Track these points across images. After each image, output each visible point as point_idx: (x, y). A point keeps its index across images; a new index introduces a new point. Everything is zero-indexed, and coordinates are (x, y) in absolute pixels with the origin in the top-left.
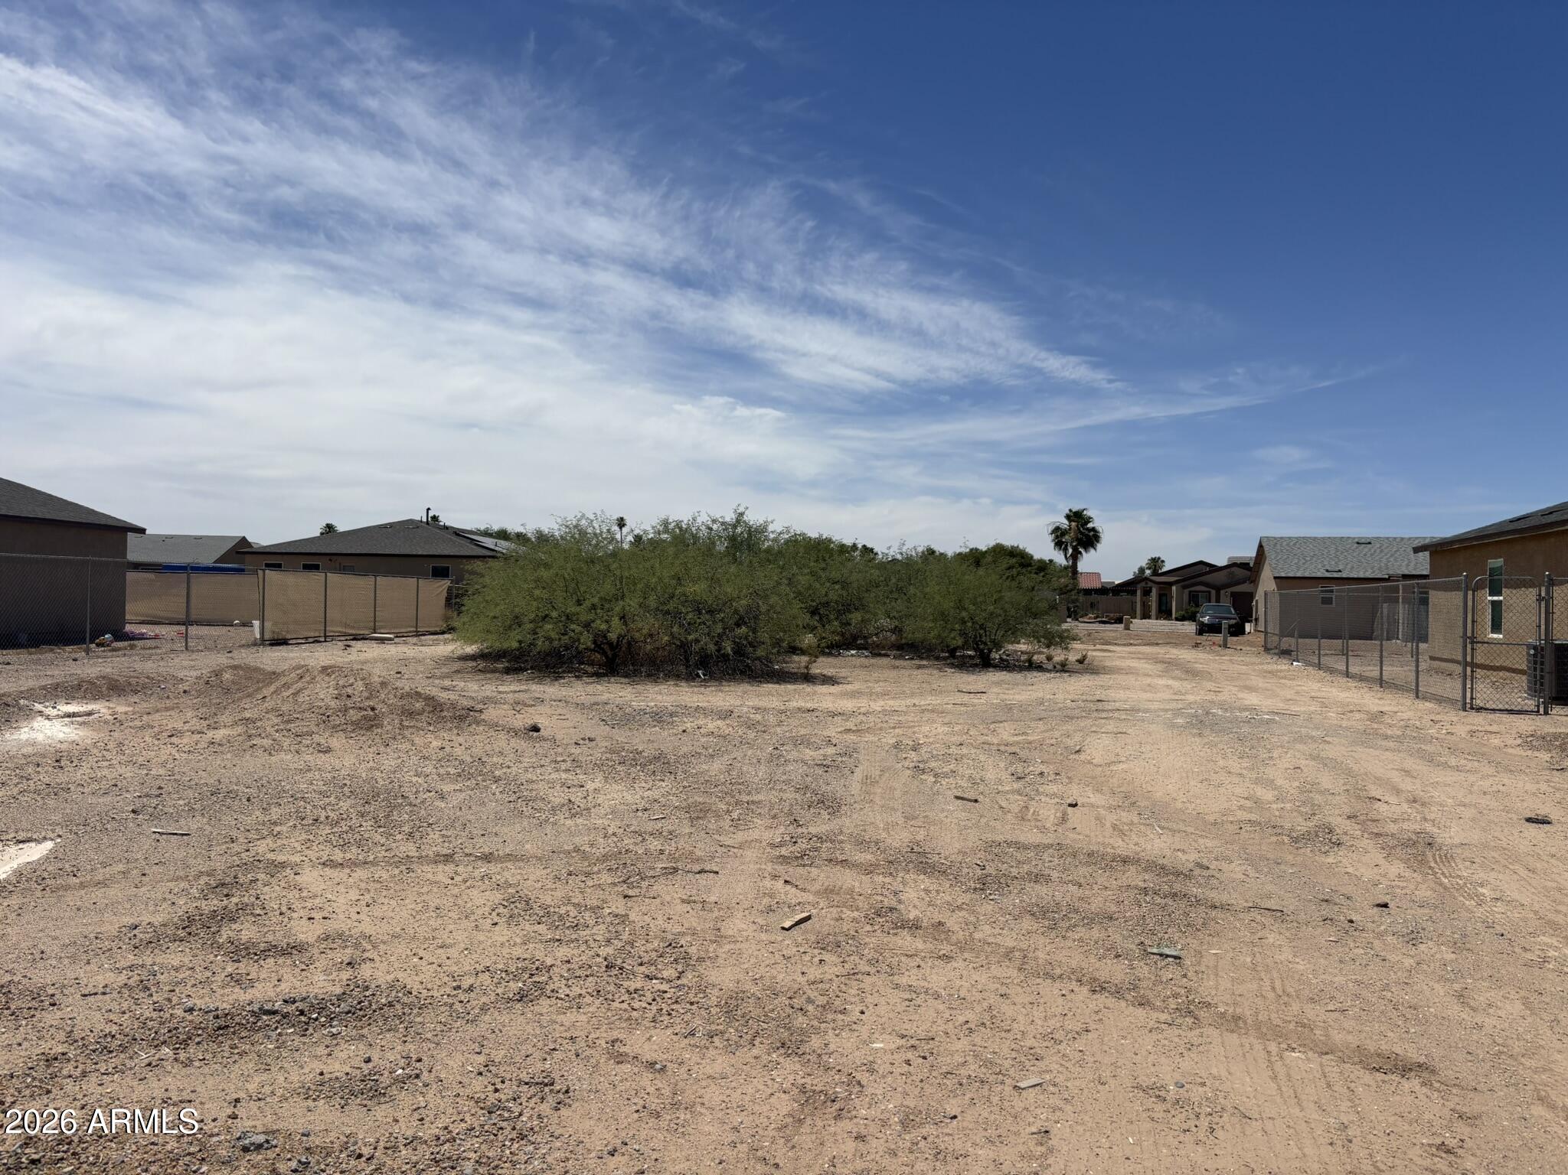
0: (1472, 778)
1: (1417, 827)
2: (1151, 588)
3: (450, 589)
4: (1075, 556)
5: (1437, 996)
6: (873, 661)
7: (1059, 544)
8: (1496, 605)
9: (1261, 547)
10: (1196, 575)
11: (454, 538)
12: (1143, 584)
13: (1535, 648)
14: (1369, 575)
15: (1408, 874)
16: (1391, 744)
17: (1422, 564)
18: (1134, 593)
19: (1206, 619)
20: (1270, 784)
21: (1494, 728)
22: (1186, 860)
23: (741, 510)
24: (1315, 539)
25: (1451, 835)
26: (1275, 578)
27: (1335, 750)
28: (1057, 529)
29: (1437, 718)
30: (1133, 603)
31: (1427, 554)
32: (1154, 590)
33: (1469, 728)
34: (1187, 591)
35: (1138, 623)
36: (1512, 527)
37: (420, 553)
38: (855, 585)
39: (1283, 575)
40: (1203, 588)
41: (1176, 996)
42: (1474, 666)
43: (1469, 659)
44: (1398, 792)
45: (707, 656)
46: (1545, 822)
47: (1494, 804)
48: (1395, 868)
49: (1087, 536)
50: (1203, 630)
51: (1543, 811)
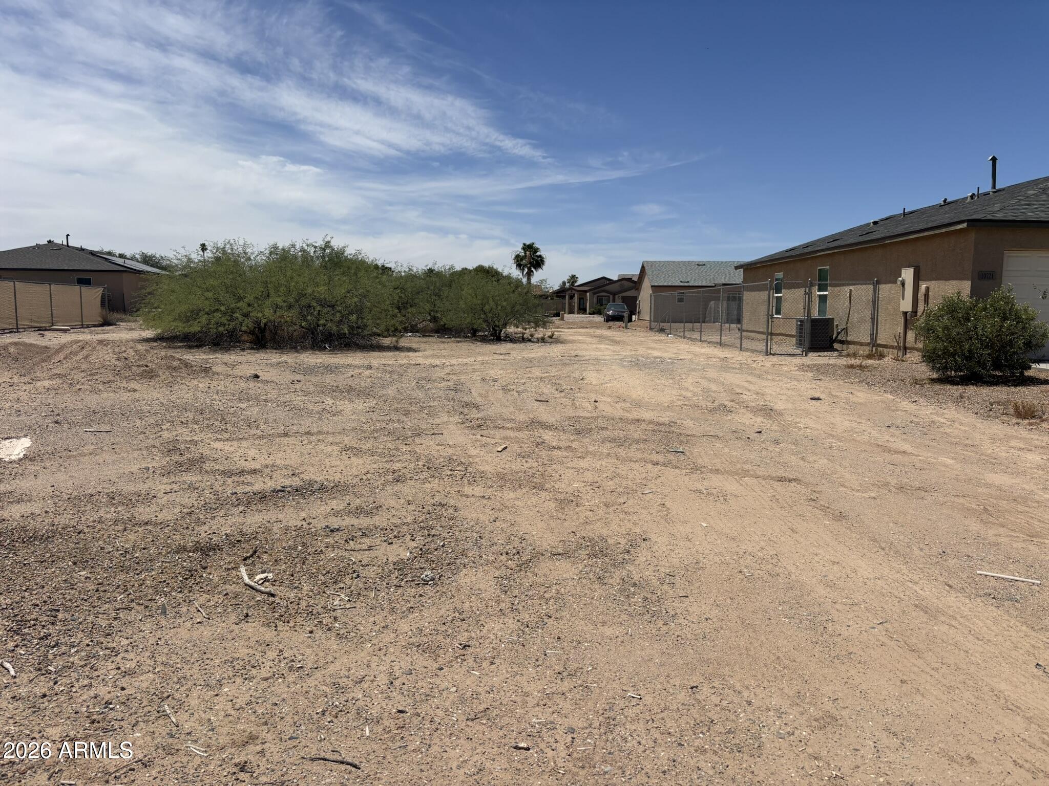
0: (781, 384)
1: (762, 403)
2: (574, 295)
3: (103, 295)
4: (529, 274)
5: (794, 460)
6: (425, 339)
7: (519, 266)
8: (779, 299)
9: (643, 267)
10: (601, 286)
11: (91, 257)
12: (570, 292)
13: (801, 321)
14: (704, 284)
15: (765, 420)
16: (737, 371)
17: (738, 277)
18: (564, 297)
19: (610, 313)
20: (687, 389)
21: (783, 363)
22: (666, 420)
23: (328, 239)
24: (674, 262)
25: (779, 405)
26: (652, 286)
27: (712, 373)
28: (517, 256)
29: (755, 359)
30: (564, 304)
31: (742, 270)
32: (576, 296)
33: (771, 363)
34: (596, 296)
35: (567, 316)
36: (789, 254)
37: (66, 268)
38: (410, 290)
39: (656, 284)
40: (606, 294)
41: (689, 464)
42: (772, 334)
43: (770, 331)
44: (749, 390)
45: (331, 335)
46: (819, 399)
47: (794, 393)
48: (759, 419)
49: (537, 261)
50: (609, 319)
51: (817, 396)
